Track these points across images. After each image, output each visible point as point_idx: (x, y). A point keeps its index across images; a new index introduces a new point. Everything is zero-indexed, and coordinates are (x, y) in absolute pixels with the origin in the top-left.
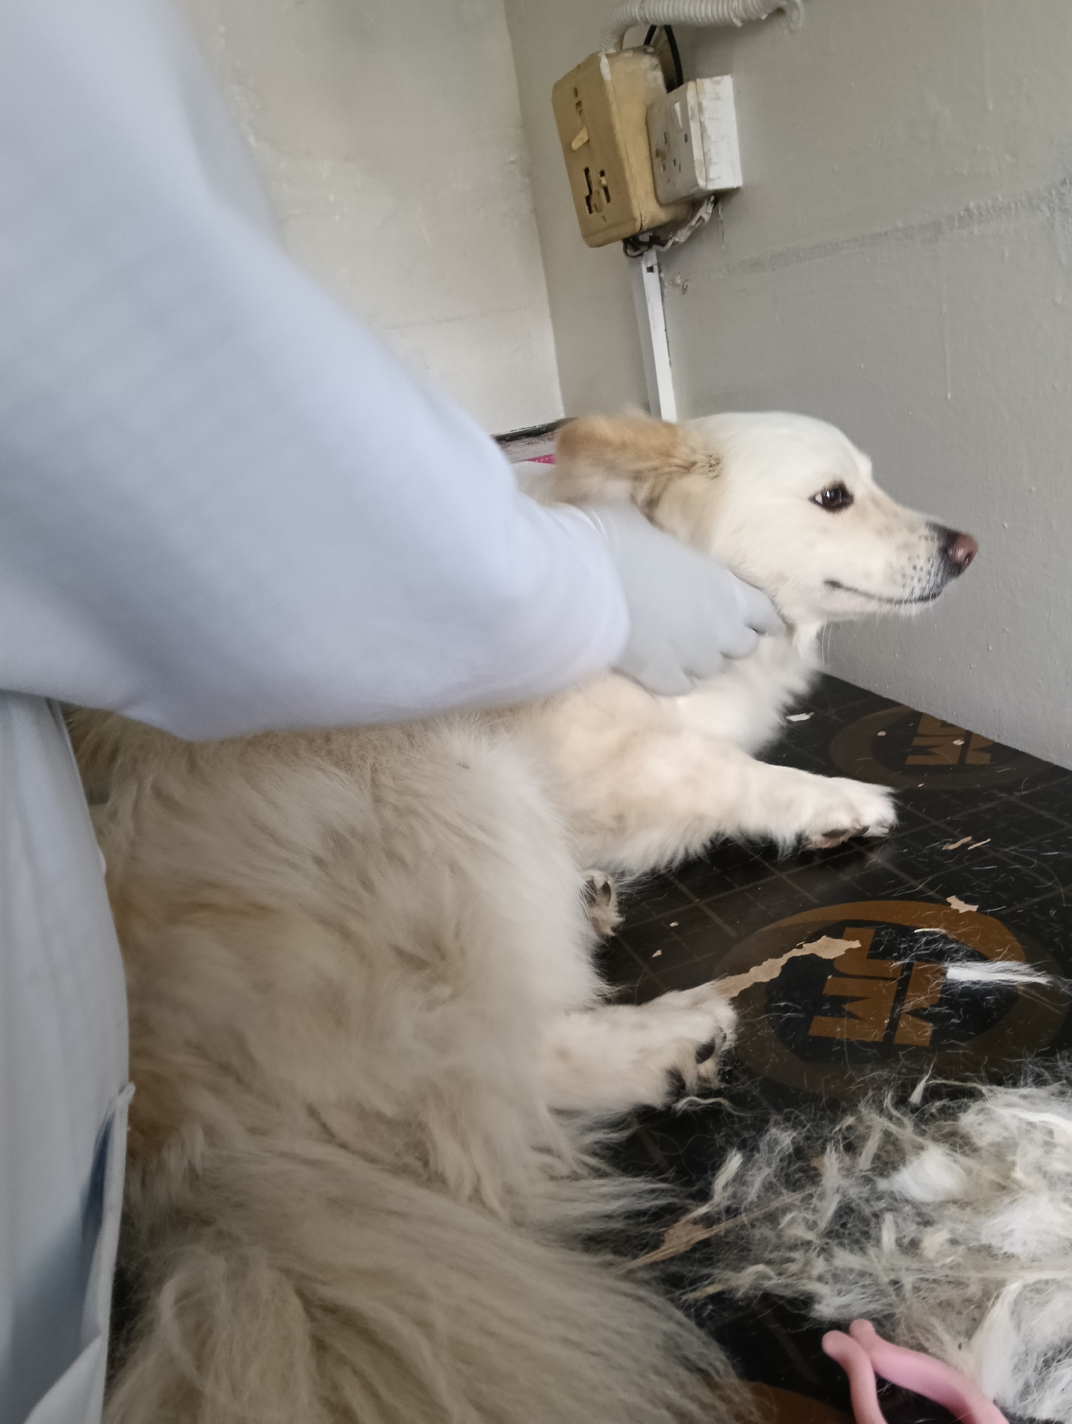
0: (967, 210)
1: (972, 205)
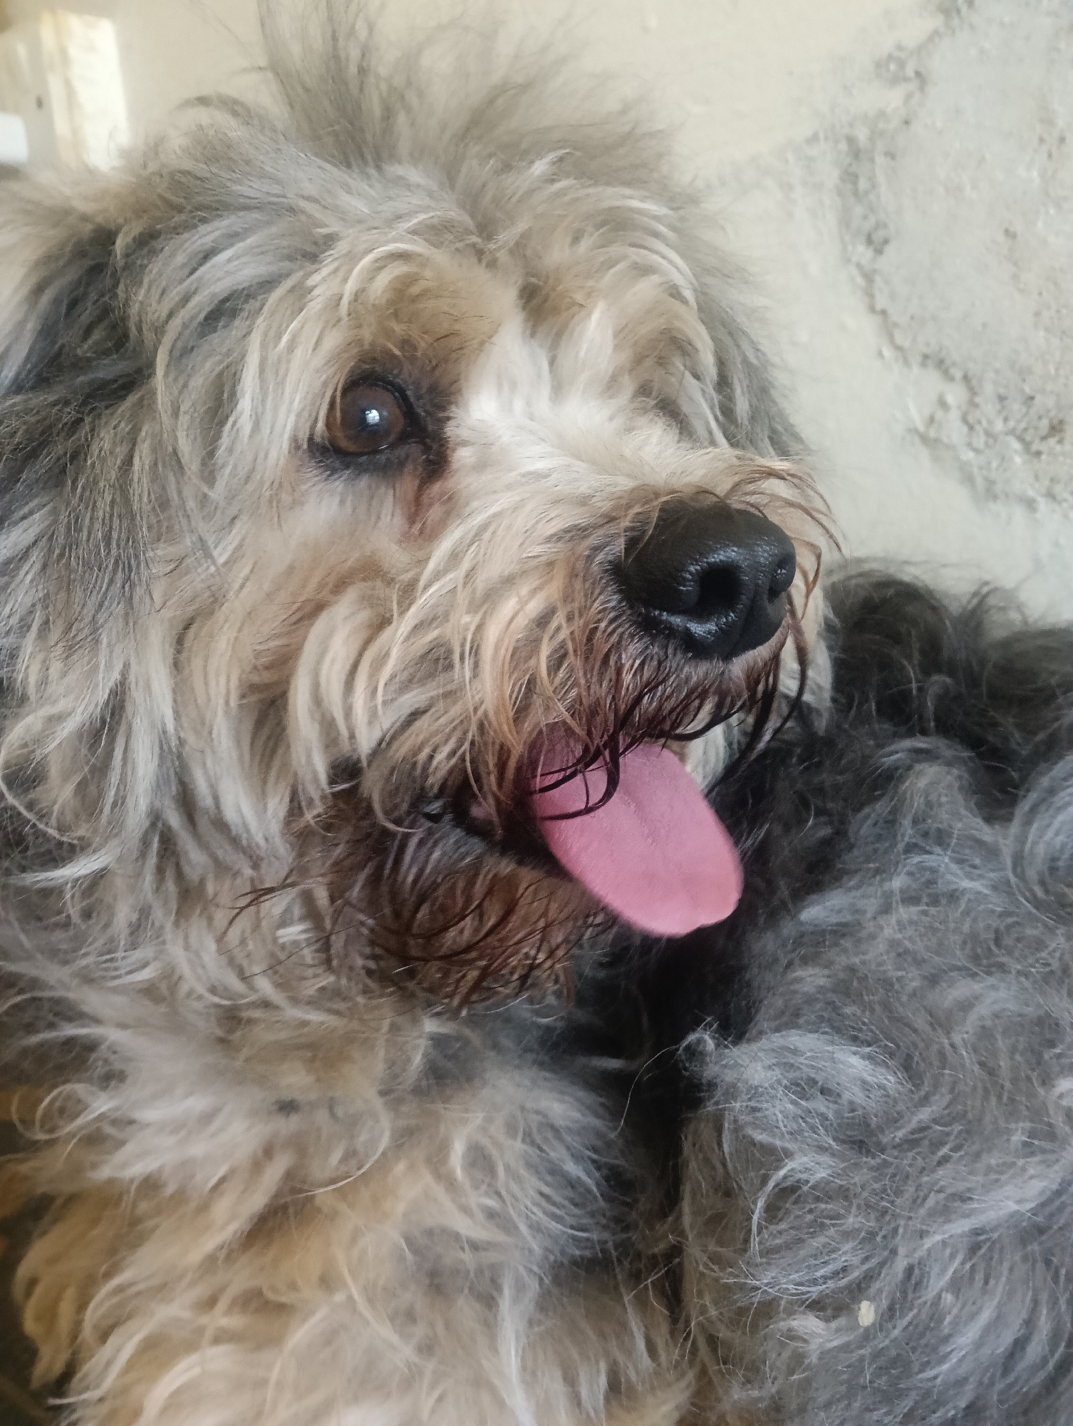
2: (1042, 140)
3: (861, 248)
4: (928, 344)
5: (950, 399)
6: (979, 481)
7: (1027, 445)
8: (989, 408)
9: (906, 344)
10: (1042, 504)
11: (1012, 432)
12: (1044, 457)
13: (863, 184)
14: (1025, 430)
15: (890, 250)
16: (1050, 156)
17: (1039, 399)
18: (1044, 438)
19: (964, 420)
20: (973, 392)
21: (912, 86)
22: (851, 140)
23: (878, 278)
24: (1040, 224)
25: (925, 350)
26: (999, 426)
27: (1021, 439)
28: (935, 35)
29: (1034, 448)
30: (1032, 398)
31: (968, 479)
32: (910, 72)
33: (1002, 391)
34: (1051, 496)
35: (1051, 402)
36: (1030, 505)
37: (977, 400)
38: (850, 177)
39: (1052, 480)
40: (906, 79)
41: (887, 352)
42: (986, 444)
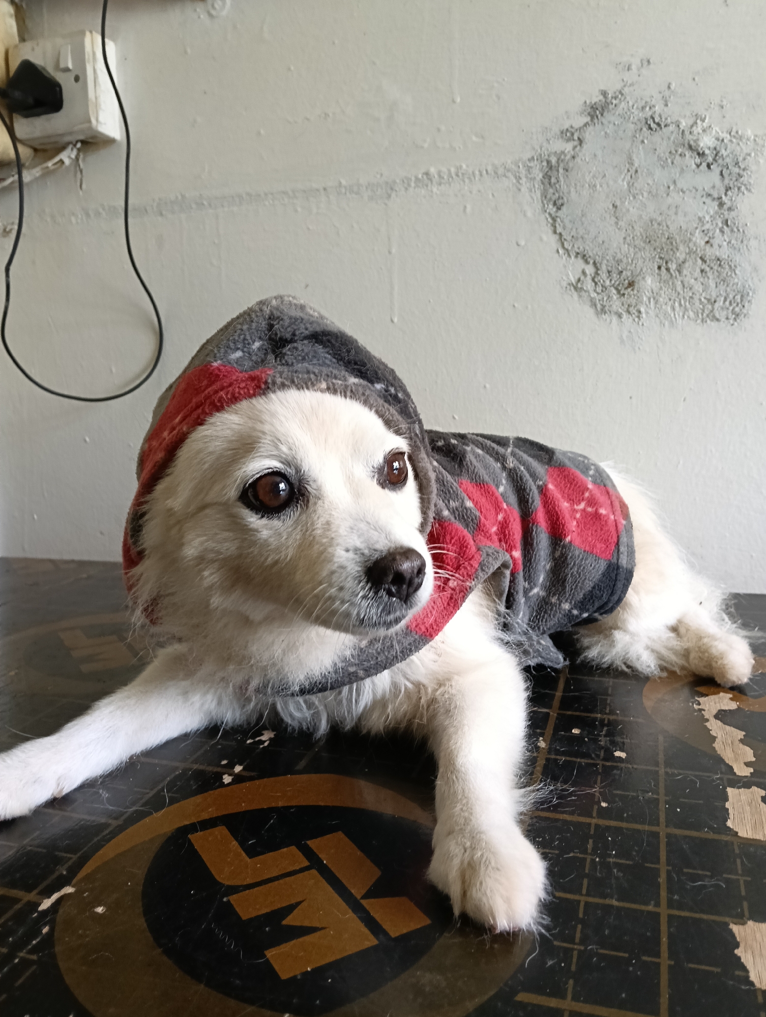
0: (427, 174)
1: (433, 170)
2: (628, 171)
3: (551, 206)
4: (579, 248)
5: (588, 272)
6: (599, 306)
7: (619, 291)
8: (603, 275)
9: (570, 248)
10: (625, 315)
11: (613, 285)
12: (626, 296)
13: (553, 180)
14: (619, 285)
15: (564, 208)
16: (631, 177)
17: (624, 273)
18: (626, 288)
19: (593, 280)
20: (597, 269)
21: (576, 143)
22: (548, 162)
23: (558, 220)
24: (626, 203)
25: (577, 251)
26: (608, 283)
27: (616, 289)
28: (586, 125)
29: (622, 292)
30: (622, 272)
31: (594, 305)
32: (576, 137)
33: (610, 269)
34: (628, 312)
35: (629, 274)
36: (620, 316)
37: (599, 272)
38: (547, 176)
39: (629, 306)
40: (574, 140)
41: (561, 251)
42: (602, 291)
